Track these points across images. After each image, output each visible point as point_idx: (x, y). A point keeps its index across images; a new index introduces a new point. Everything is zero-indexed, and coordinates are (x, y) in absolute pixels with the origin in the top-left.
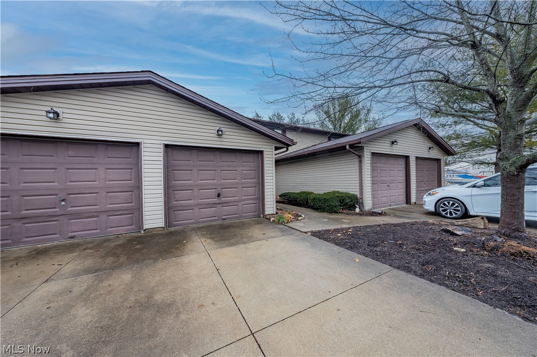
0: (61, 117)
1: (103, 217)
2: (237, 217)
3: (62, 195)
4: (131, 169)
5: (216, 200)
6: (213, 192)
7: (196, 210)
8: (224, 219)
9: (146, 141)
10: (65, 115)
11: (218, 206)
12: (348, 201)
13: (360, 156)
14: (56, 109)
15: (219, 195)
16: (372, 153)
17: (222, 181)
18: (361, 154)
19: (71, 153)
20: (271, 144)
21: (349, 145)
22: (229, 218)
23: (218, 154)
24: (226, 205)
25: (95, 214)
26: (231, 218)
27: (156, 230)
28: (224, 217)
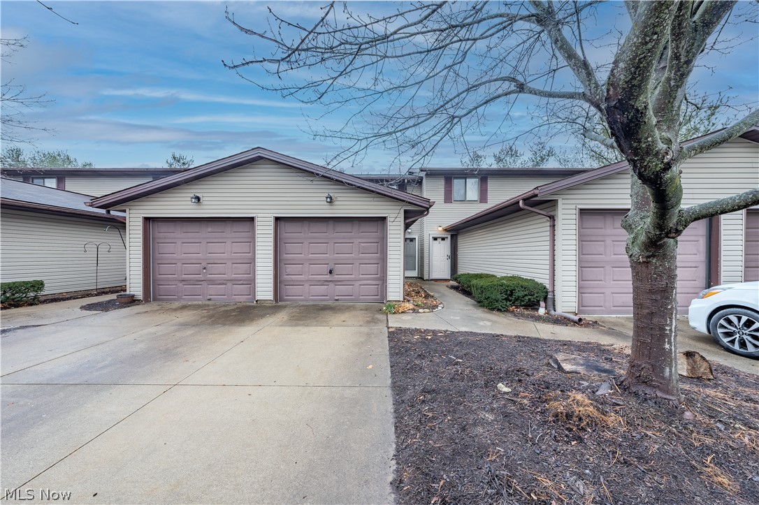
0: (201, 201)
1: (229, 284)
2: (352, 300)
3: (204, 264)
4: (250, 242)
5: (328, 277)
6: (326, 268)
7: (307, 286)
8: (336, 300)
9: (259, 215)
10: (204, 199)
11: (330, 283)
12: (521, 294)
13: (552, 218)
14: (198, 195)
15: (331, 272)
16: (581, 210)
17: (336, 255)
18: (552, 213)
19: (210, 230)
20: (400, 207)
21: (524, 200)
22: (342, 300)
23: (331, 223)
24: (339, 283)
25: (224, 282)
26: (345, 300)
27: (266, 302)
28: (337, 298)
